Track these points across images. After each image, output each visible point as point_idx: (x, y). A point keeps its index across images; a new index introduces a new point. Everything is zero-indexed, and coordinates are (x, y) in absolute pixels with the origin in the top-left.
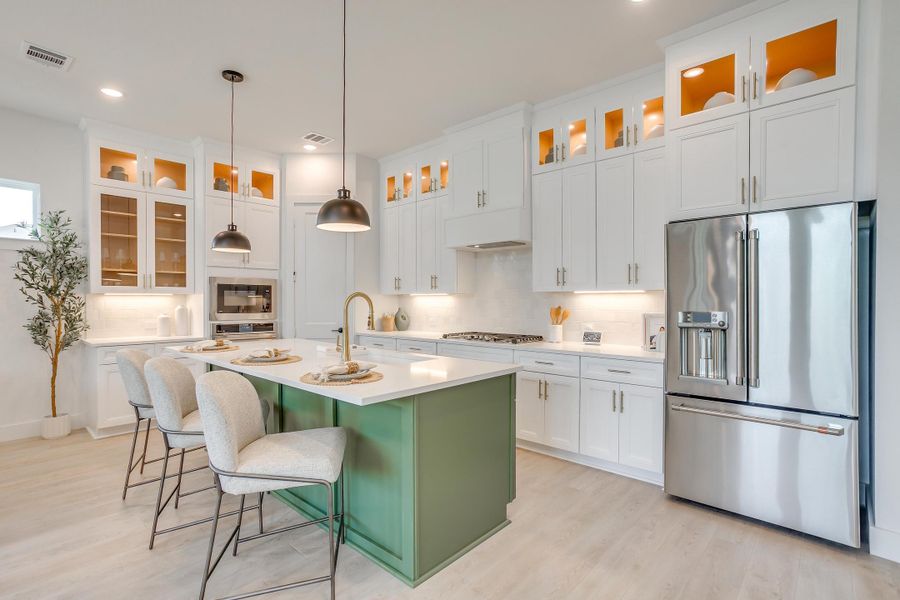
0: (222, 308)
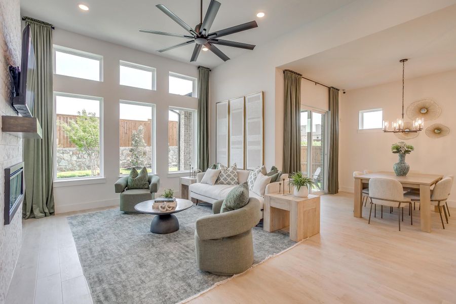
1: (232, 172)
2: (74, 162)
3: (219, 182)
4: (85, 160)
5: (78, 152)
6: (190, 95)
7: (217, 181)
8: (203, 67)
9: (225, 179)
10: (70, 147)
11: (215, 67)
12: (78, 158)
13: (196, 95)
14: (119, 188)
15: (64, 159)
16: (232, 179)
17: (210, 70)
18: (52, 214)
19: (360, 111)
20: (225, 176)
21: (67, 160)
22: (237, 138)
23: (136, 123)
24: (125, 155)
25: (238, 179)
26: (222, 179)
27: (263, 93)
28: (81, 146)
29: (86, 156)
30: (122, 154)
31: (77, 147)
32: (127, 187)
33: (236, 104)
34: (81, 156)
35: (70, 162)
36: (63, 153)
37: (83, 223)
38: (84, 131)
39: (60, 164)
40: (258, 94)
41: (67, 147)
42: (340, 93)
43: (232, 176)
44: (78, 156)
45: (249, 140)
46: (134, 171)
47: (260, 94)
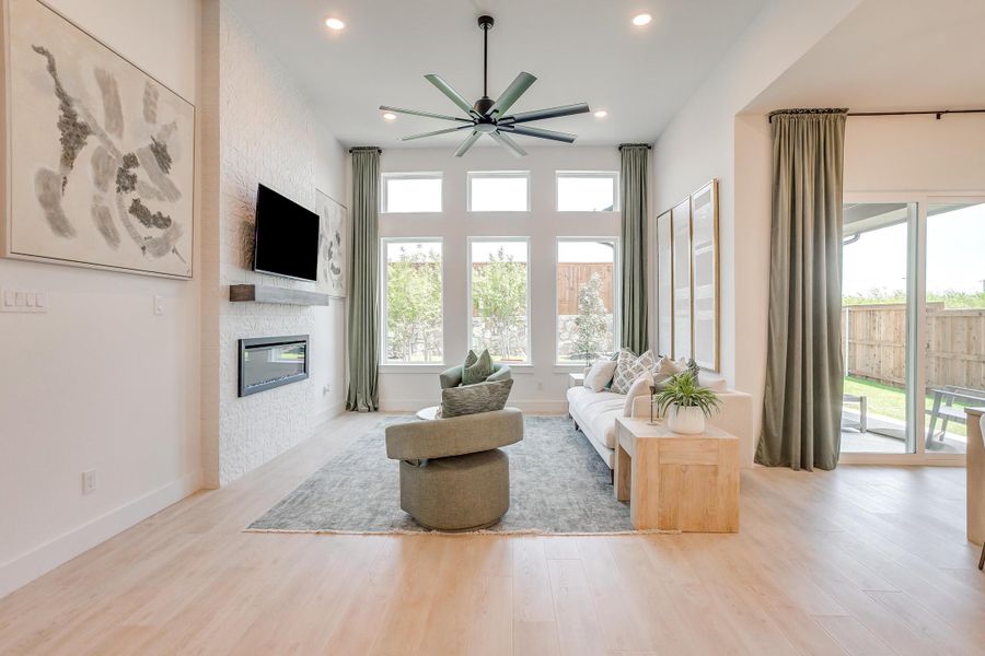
3: (612, 386)
6: (610, 209)
7: (609, 385)
8: (628, 145)
9: (622, 383)
11: (657, 140)
13: (618, 209)
14: (445, 382)
17: (650, 148)
18: (376, 409)
20: (621, 376)
22: (681, 293)
23: (588, 268)
24: (569, 329)
27: (717, 185)
30: (565, 328)
33: (681, 211)
38: (495, 289)
40: (705, 190)
45: (697, 297)
46: (472, 357)
47: (711, 187)
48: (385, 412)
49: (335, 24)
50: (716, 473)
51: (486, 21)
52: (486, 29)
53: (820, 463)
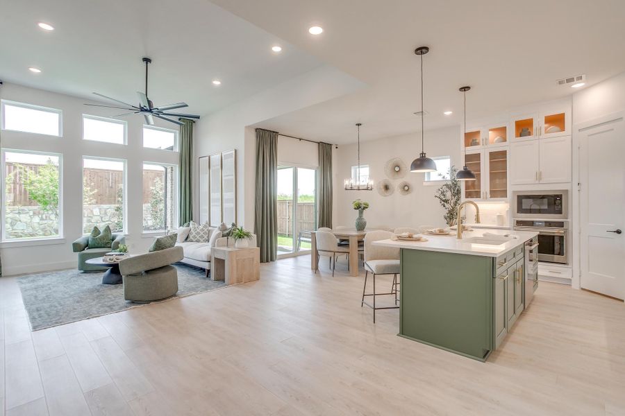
0: (520, 210)
1: (202, 230)
2: (36, 225)
3: (188, 239)
4: (51, 222)
5: (42, 212)
6: (172, 148)
7: (186, 239)
8: (185, 119)
9: (194, 237)
10: (30, 205)
12: (42, 219)
13: (177, 150)
14: (77, 248)
15: (20, 221)
16: (202, 237)
17: (194, 122)
19: (352, 167)
20: (194, 234)
21: (26, 223)
22: (216, 195)
25: (208, 237)
26: (191, 237)
27: (236, 151)
28: (46, 203)
29: (53, 217)
31: (41, 206)
32: (87, 246)
33: (215, 158)
34: (46, 217)
35: (29, 225)
36: (19, 213)
37: (33, 281)
39: (15, 227)
40: (231, 152)
41: (25, 205)
42: (334, 147)
43: (202, 233)
44: (42, 217)
45: (224, 197)
46: (96, 230)
47: (234, 152)
48: (7, 277)
49: (46, 27)
50: (253, 260)
51: (147, 60)
52: (147, 63)
53: (272, 260)
